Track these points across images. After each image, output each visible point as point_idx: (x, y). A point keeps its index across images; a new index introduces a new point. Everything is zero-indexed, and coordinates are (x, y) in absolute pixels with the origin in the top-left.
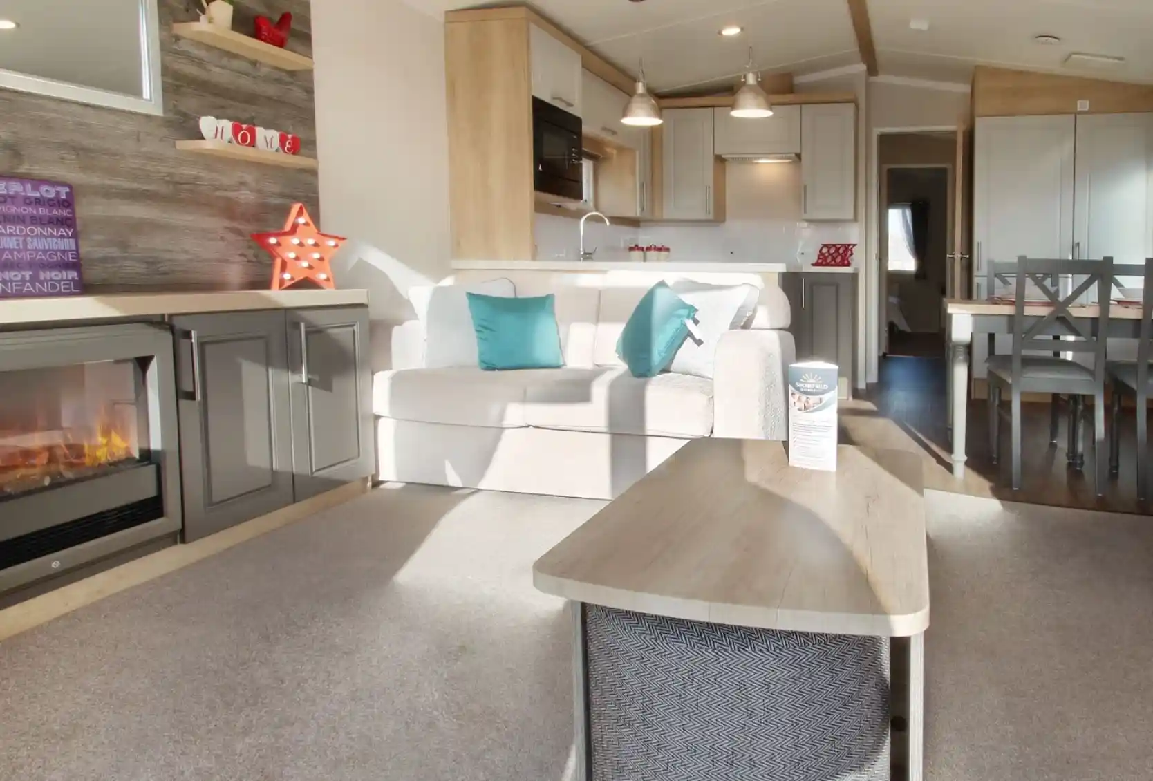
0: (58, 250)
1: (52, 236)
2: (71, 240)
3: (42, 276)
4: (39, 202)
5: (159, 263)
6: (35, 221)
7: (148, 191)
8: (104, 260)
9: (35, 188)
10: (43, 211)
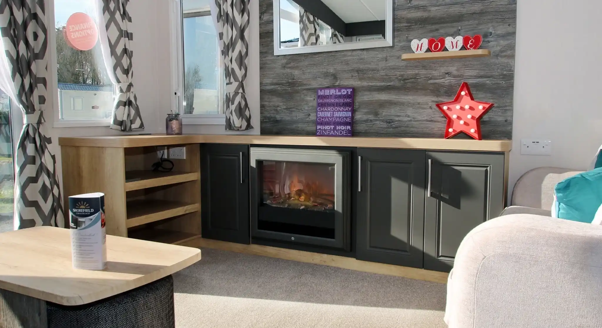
0: (344, 117)
1: (343, 111)
2: (350, 112)
3: (338, 128)
4: (340, 97)
5: (392, 122)
6: (338, 105)
7: (389, 85)
8: (366, 121)
9: (340, 91)
10: (342, 101)
